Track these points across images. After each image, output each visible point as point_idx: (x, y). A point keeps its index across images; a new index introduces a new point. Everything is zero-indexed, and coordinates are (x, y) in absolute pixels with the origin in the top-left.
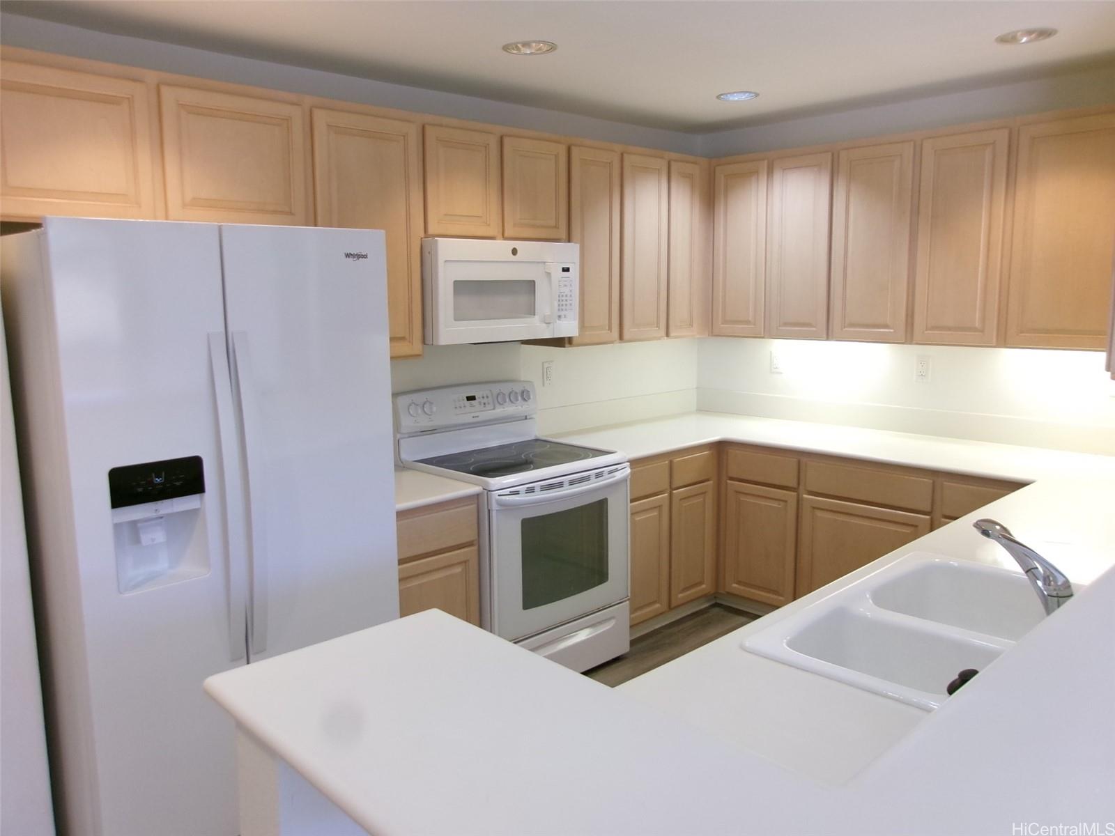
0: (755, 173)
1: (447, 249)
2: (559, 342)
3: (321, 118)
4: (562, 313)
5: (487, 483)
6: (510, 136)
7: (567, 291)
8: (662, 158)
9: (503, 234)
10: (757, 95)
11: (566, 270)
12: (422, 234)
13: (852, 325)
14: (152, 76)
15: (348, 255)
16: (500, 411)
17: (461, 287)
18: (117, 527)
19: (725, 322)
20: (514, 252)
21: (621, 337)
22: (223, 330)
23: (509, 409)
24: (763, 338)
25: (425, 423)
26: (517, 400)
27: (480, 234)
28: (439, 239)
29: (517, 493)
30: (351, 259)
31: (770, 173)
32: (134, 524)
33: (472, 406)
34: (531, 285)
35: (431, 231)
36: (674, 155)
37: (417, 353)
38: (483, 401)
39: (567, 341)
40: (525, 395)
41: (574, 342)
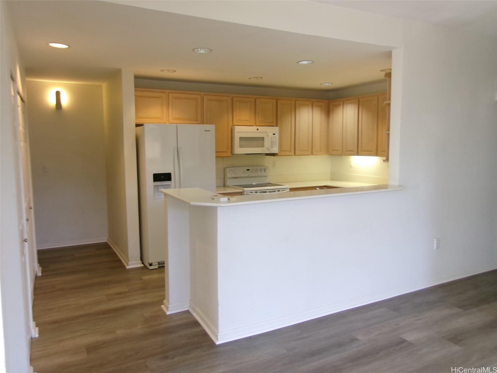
0: (339, 105)
1: (237, 129)
2: (274, 155)
3: (205, 97)
4: (272, 146)
5: (244, 189)
6: (258, 98)
7: (274, 140)
8: (310, 101)
9: (256, 124)
10: (332, 83)
11: (274, 134)
12: (232, 125)
13: (364, 151)
14: (167, 91)
15: (205, 131)
16: (256, 174)
17: (241, 139)
18: (154, 186)
19: (333, 150)
20: (258, 129)
21: (295, 154)
22: (176, 146)
23: (260, 174)
24: (341, 155)
25: (234, 176)
26: (262, 171)
27: (249, 125)
28: (235, 126)
29: (252, 193)
30: (206, 132)
31: (343, 105)
32: (157, 186)
33: (248, 172)
34: (263, 138)
35: (234, 124)
36: (314, 100)
37: (230, 156)
38: (252, 171)
39: (276, 154)
40: (265, 170)
41: (278, 155)
